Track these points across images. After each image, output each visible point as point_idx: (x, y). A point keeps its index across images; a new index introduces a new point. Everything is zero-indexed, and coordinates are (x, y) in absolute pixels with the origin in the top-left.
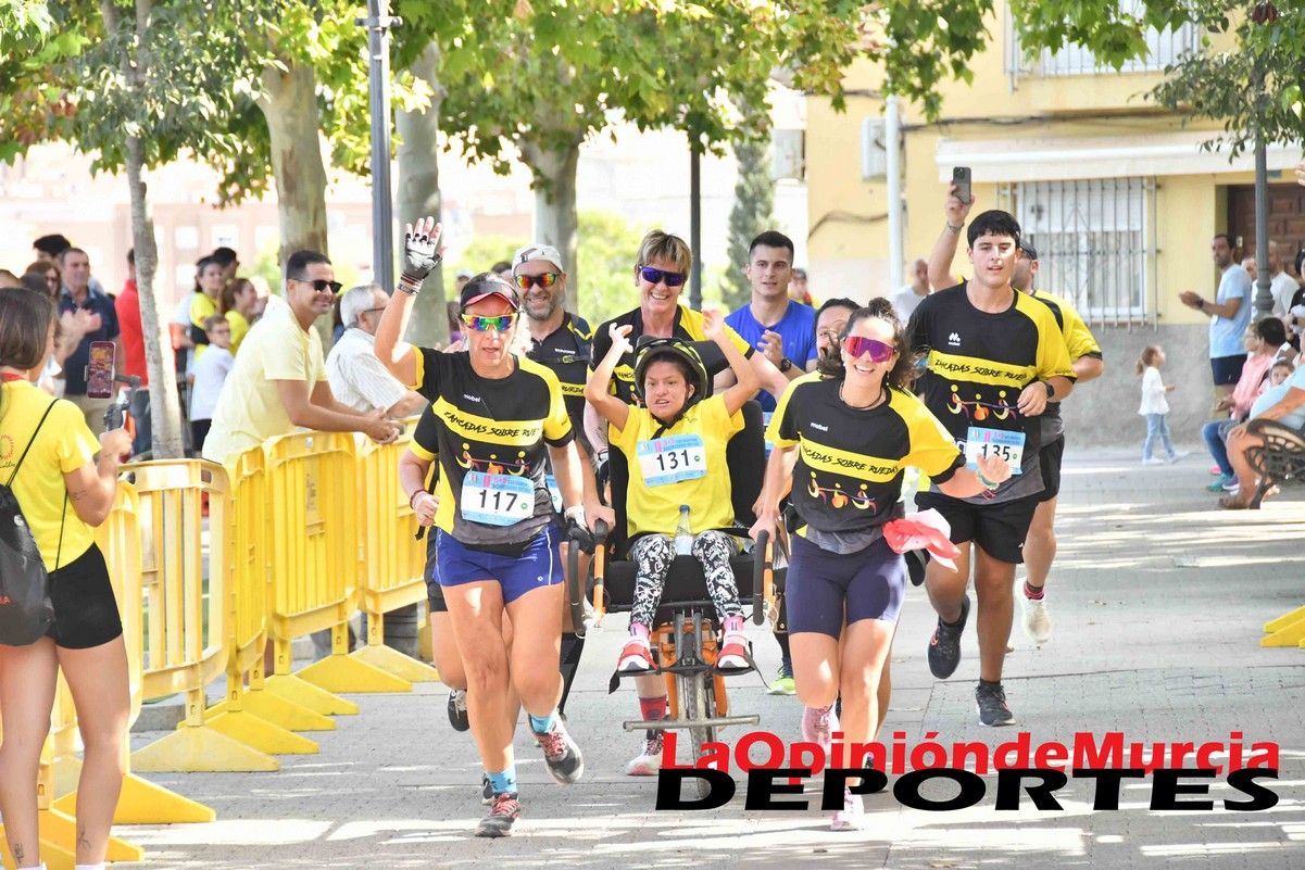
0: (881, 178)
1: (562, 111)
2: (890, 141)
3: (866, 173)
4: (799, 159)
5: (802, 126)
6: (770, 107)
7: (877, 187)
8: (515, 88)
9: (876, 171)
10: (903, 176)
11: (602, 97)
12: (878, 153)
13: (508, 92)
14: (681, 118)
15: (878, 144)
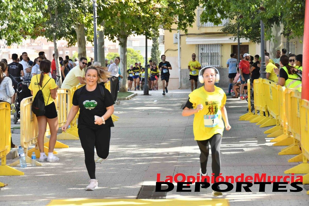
0: (177, 43)
1: (125, 32)
2: (178, 37)
3: (174, 42)
4: (163, 40)
5: (164, 35)
6: (159, 31)
7: (176, 45)
8: (117, 28)
9: (176, 42)
10: (180, 43)
11: (131, 29)
12: (176, 39)
13: (116, 28)
14: (144, 33)
15: (176, 38)
